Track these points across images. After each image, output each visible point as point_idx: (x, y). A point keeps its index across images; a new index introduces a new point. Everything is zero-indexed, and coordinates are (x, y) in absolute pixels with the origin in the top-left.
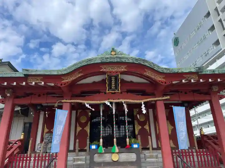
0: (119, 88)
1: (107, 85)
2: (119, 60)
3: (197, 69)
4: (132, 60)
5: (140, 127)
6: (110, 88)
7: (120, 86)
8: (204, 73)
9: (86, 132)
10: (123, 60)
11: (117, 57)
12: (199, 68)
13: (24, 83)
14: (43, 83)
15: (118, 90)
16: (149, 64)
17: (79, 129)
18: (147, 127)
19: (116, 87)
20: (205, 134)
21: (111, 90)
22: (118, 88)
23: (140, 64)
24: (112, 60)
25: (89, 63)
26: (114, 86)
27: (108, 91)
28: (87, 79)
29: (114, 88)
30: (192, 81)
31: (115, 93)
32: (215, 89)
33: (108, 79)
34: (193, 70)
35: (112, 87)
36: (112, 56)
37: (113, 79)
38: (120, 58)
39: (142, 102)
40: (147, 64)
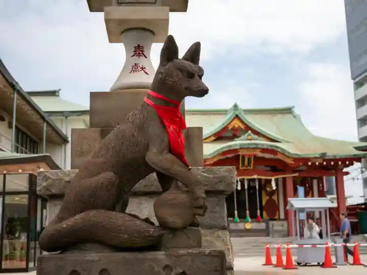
0: (252, 165)
1: (240, 162)
2: (253, 146)
3: (321, 155)
5: (268, 198)
6: (243, 164)
7: (252, 163)
8: (326, 158)
10: (259, 146)
12: (323, 154)
15: (251, 167)
18: (275, 197)
19: (249, 164)
24: (249, 146)
25: (229, 149)
26: (247, 163)
27: (242, 167)
30: (317, 164)
31: (247, 170)
34: (317, 156)
37: (246, 159)
39: (273, 179)
40: (279, 150)
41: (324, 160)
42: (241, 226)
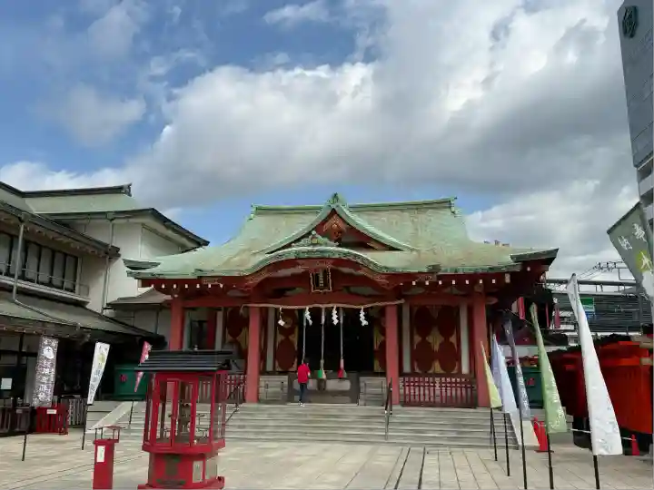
1: (311, 281)
2: (319, 255)
7: (331, 281)
10: (328, 255)
12: (434, 267)
13: (198, 286)
14: (221, 286)
15: (329, 288)
17: (280, 338)
19: (326, 285)
21: (317, 289)
22: (329, 285)
26: (322, 282)
27: (314, 289)
29: (323, 286)
30: (427, 283)
31: (323, 293)
37: (321, 276)
38: (322, 252)
39: (362, 308)
41: (440, 277)
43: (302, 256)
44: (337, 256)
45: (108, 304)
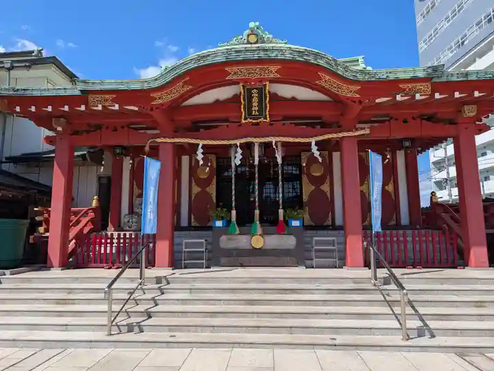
0: (267, 113)
1: (242, 106)
2: (262, 54)
3: (430, 71)
4: (291, 54)
5: (312, 188)
6: (250, 113)
7: (268, 108)
8: (444, 79)
9: (209, 195)
10: (273, 55)
11: (259, 49)
12: (435, 69)
13: (83, 108)
14: (117, 107)
15: (265, 118)
16: (327, 63)
17: (196, 190)
18: (325, 188)
19: (261, 110)
20: (439, 200)
21: (250, 118)
22: (265, 112)
23: (307, 63)
24: (249, 56)
25: (202, 63)
26: (257, 108)
27: (245, 119)
28: (202, 95)
29: (257, 113)
30: (418, 97)
31: (258, 124)
32: (470, 111)
33: (244, 96)
34: (421, 74)
35: (254, 112)
36: (249, 46)
37: (255, 93)
38: (265, 50)
39: (313, 141)
40: (322, 62)
41: (437, 87)
42: (242, 242)
43: (233, 57)
44: (288, 56)
45: (6, 158)
